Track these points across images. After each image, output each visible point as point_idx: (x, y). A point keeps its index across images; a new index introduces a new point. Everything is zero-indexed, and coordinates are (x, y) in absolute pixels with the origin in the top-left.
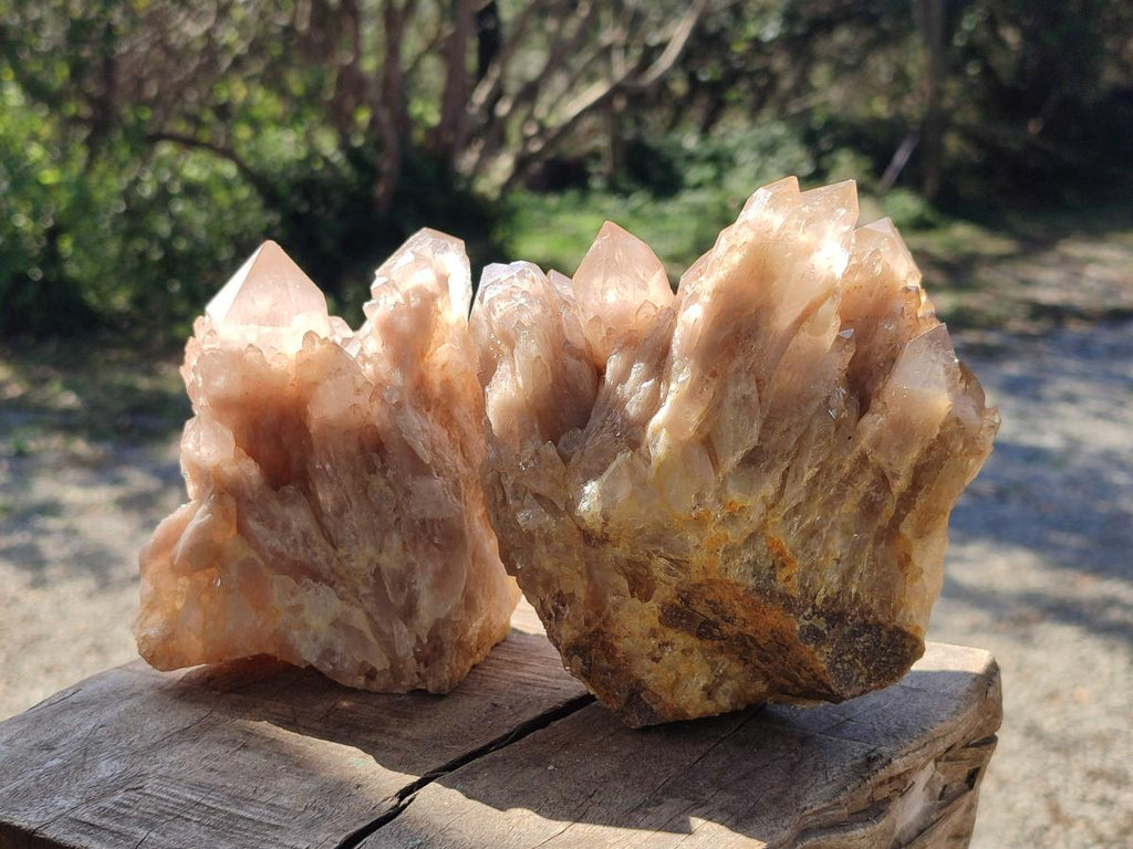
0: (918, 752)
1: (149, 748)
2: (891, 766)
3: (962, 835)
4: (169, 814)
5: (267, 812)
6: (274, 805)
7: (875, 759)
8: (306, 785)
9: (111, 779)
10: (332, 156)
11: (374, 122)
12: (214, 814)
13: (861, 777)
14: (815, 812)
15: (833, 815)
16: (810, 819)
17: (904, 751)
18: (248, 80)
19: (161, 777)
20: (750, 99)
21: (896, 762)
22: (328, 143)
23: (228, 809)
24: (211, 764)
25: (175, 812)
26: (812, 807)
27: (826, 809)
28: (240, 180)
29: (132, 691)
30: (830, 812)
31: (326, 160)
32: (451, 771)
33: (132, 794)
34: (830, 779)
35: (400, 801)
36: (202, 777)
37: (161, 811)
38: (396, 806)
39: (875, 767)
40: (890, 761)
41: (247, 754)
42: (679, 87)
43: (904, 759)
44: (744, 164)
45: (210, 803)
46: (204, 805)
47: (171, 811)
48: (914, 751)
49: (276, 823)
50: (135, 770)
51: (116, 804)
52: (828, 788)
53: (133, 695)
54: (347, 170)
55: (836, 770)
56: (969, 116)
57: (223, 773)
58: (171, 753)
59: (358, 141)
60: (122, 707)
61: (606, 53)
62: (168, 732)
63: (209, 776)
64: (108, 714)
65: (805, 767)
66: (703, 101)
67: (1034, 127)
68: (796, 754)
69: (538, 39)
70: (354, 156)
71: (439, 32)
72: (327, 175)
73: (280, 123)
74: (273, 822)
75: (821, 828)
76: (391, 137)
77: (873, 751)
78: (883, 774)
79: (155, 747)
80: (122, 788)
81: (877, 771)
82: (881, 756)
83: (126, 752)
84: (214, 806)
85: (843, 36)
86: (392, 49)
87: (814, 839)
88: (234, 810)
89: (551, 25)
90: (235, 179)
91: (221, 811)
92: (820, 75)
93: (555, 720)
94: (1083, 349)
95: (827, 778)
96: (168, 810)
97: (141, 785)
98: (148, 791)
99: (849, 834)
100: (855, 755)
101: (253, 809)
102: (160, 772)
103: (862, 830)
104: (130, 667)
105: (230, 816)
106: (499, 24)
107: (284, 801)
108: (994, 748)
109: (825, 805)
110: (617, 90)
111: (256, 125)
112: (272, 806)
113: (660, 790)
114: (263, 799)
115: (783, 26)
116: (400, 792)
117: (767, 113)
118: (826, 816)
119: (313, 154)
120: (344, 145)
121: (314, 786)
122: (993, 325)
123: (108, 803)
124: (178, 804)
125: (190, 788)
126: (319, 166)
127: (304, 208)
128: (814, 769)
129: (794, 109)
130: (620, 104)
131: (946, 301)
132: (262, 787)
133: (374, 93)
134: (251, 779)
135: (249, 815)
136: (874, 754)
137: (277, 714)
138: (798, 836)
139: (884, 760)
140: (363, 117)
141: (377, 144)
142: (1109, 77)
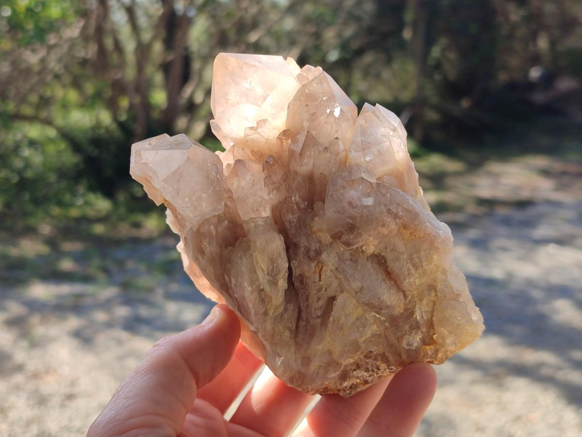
18: (64, 85)
28: (59, 138)
31: (106, 128)
54: (118, 133)
59: (123, 117)
67: (465, 103)
71: (165, 59)
72: (106, 135)
76: (140, 114)
90: (56, 138)
92: (357, 77)
94: (506, 222)
111: (66, 108)
115: (340, 53)
119: (98, 125)
120: (115, 119)
122: (459, 209)
126: (102, 131)
127: (96, 153)
131: (433, 197)
140: (125, 103)
141: (133, 118)
142: (503, 77)
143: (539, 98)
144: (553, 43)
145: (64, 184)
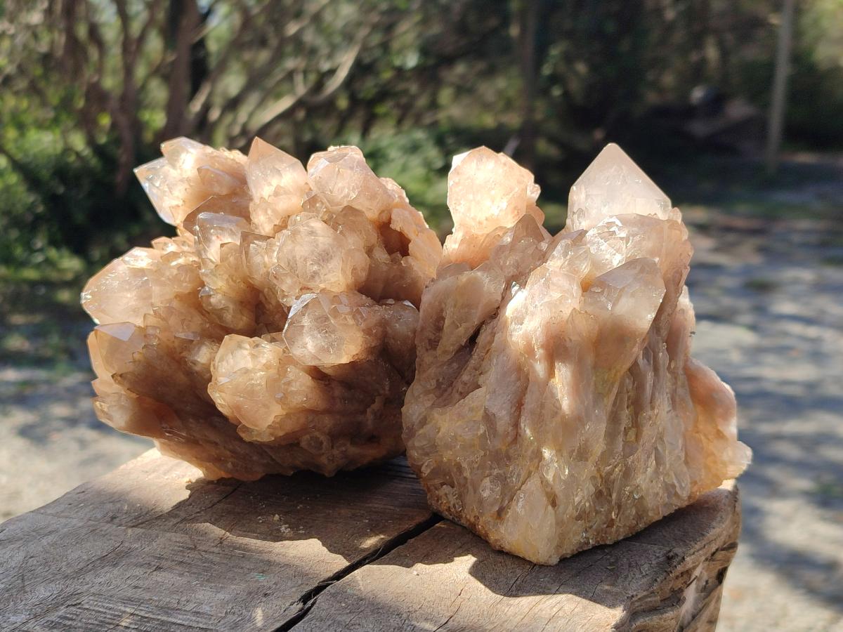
0: (700, 552)
1: (77, 572)
2: (685, 563)
3: (713, 622)
4: (110, 624)
5: (194, 618)
6: (199, 613)
7: (672, 557)
8: (221, 596)
9: (51, 598)
10: (83, 151)
11: (114, 126)
12: (148, 622)
13: (666, 571)
14: (639, 599)
15: (651, 601)
16: (637, 604)
17: (692, 551)
18: (16, 93)
19: (94, 594)
20: (396, 113)
21: (688, 559)
22: (78, 142)
23: (159, 617)
24: (135, 583)
25: (114, 622)
26: (637, 595)
27: (646, 597)
28: (10, 169)
29: (50, 529)
30: (649, 599)
31: (78, 154)
32: (338, 580)
33: (73, 609)
34: (644, 574)
35: (304, 604)
36: (130, 593)
37: (102, 622)
38: (302, 609)
39: (675, 564)
40: (683, 558)
41: (163, 574)
42: (343, 103)
43: (693, 557)
44: (393, 160)
45: (142, 613)
46: (138, 615)
47: (110, 621)
48: (698, 551)
49: (204, 626)
50: (70, 590)
51: (60, 617)
52: (644, 580)
53: (50, 533)
54: (94, 162)
55: (646, 567)
56: (553, 127)
57: (148, 589)
58: (97, 576)
59: (103, 139)
60: (44, 542)
61: (290, 76)
62: (89, 560)
63: (136, 592)
64: (33, 548)
65: (622, 565)
66: (361, 114)
67: (599, 135)
68: (611, 556)
69: (235, 66)
70: (99, 151)
71: (163, 59)
72: (77, 164)
73: (41, 126)
74: (201, 626)
75: (644, 612)
76: (127, 136)
77: (670, 551)
78: (680, 568)
79: (80, 572)
80: (62, 604)
81: (676, 566)
82: (677, 555)
83: (58, 577)
84: (147, 615)
85: (460, 69)
86: (128, 70)
87: (642, 620)
88: (164, 618)
89: (247, 56)
90: (6, 169)
91: (154, 619)
92: (445, 95)
93: (411, 538)
95: (641, 573)
96: (107, 620)
97: (78, 601)
98: (87, 606)
99: (665, 616)
100: (657, 555)
101: (181, 617)
102: (92, 590)
103: (672, 613)
104: (42, 511)
105: (163, 623)
106: (207, 54)
107: (206, 608)
108: (735, 552)
109: (645, 593)
110: (300, 104)
111: (21, 127)
112: (197, 613)
113: (514, 588)
114: (188, 608)
115: (420, 58)
116: (303, 597)
117: (407, 124)
118: (646, 602)
119: (68, 150)
120: (91, 142)
121: (228, 597)
123: (53, 617)
124: (115, 616)
125: (122, 603)
126: (72, 158)
127: (61, 190)
128: (629, 566)
129: (428, 120)
130: (301, 114)
132: (183, 599)
133: (114, 104)
134: (173, 593)
135: (179, 622)
136: (671, 554)
137: (179, 542)
138: (631, 618)
139: (680, 558)
140: (105, 121)
141: (117, 141)
142: (652, 98)
143: (700, 128)
144: (725, 53)
145: (14, 234)
